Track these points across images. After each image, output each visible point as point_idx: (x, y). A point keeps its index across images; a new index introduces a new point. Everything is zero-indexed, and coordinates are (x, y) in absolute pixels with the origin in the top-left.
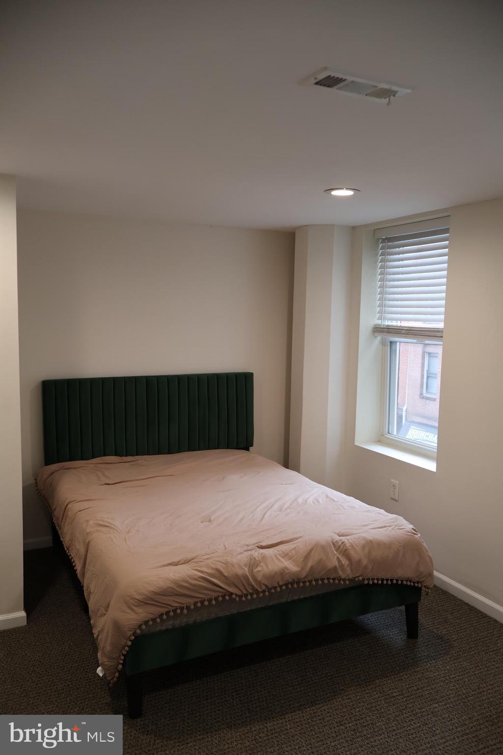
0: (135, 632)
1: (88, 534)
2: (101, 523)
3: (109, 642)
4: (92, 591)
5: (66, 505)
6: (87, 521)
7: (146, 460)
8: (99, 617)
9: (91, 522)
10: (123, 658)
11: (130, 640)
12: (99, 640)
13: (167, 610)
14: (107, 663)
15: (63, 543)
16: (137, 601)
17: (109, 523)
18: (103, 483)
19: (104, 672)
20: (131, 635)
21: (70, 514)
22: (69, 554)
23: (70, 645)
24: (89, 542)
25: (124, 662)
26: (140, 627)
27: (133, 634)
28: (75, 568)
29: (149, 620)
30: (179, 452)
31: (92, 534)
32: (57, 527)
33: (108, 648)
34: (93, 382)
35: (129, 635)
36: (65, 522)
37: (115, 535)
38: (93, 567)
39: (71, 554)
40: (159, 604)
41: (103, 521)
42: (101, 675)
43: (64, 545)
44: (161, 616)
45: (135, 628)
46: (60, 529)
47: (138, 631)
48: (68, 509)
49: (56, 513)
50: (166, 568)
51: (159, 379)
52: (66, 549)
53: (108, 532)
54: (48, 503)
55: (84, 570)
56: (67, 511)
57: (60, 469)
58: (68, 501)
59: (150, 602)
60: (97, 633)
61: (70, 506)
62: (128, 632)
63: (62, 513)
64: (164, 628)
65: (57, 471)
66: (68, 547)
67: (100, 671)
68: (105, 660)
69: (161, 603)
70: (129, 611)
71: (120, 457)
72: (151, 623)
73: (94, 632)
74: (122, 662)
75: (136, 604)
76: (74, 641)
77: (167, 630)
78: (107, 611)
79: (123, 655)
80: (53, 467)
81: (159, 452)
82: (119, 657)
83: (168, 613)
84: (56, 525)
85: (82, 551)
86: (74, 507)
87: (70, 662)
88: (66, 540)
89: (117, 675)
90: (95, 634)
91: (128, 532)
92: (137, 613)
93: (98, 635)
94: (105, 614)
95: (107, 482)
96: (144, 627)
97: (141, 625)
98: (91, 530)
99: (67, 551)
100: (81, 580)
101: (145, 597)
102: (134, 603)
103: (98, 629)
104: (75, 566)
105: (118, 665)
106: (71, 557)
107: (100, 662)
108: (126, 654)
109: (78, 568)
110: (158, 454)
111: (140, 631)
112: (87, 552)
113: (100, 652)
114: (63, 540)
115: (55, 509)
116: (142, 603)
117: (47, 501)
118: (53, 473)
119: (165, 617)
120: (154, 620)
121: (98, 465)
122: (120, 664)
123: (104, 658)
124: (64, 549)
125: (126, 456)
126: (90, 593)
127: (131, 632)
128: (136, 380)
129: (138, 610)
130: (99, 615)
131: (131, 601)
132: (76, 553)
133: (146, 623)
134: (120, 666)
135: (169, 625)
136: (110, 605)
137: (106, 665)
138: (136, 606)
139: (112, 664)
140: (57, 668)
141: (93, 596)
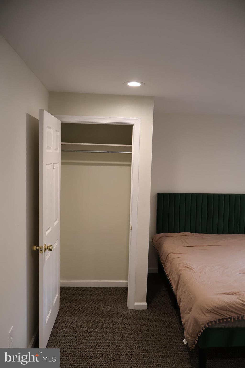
0: (205, 326)
1: (180, 270)
2: (187, 266)
3: (191, 328)
4: (182, 300)
5: (168, 254)
6: (179, 264)
7: (206, 236)
8: (185, 314)
9: (181, 265)
10: (198, 338)
11: (202, 330)
12: (185, 325)
13: (223, 318)
14: (190, 339)
15: (166, 273)
16: (207, 310)
17: (191, 267)
18: (185, 245)
19: (187, 342)
20: (203, 327)
21: (170, 259)
22: (169, 278)
23: (168, 324)
24: (180, 275)
25: (198, 340)
26: (208, 324)
27: (204, 327)
28: (172, 286)
29: (213, 321)
30: (223, 234)
31: (182, 271)
32: (162, 264)
33: (191, 331)
34: (181, 195)
35: (202, 327)
36: (167, 263)
37: (194, 273)
38: (183, 288)
39: (170, 279)
40: (219, 314)
41: (187, 265)
42: (185, 344)
43: (166, 274)
44: (219, 320)
45: (205, 324)
46: (164, 265)
47: (207, 326)
48: (169, 256)
49: (162, 257)
50: (222, 295)
51: (214, 195)
52: (167, 276)
53: (190, 271)
54: (158, 252)
55: (177, 288)
56: (168, 258)
57: (164, 236)
58: (169, 252)
59: (213, 312)
60: (184, 322)
61: (170, 255)
62: (202, 325)
63: (165, 258)
64: (220, 327)
65: (163, 237)
66: (168, 275)
67: (185, 341)
68: (189, 337)
69: (220, 314)
70: (203, 314)
71: (192, 233)
72: (214, 323)
73: (182, 320)
74: (197, 340)
75: (206, 311)
76: (170, 322)
77: (221, 329)
78: (190, 312)
79: (198, 336)
80: (161, 235)
81: (212, 233)
82: (196, 337)
83: (223, 319)
84: (162, 263)
85: (176, 278)
86: (172, 256)
87: (168, 333)
88: (168, 271)
89: (194, 346)
90: (183, 322)
91: (200, 273)
92: (206, 316)
93: (185, 323)
94: (189, 313)
95: (188, 245)
96: (210, 324)
97: (209, 323)
98: (181, 269)
99: (168, 277)
100: (175, 293)
101: (211, 309)
102: (205, 311)
103: (185, 320)
104: (172, 285)
105: (195, 341)
106: (170, 280)
107: (185, 337)
108: (200, 336)
109: (174, 287)
110: (212, 234)
111: (208, 326)
112: (179, 279)
113: (186, 331)
114: (165, 271)
115: (162, 255)
116: (209, 312)
117: (157, 251)
118: (161, 238)
119: (221, 321)
120: (215, 322)
121: (182, 236)
122: (196, 340)
123: (188, 336)
124: (166, 276)
125: (196, 233)
126: (180, 301)
127: (204, 326)
128: (202, 195)
129: (208, 315)
130: (185, 313)
131: (204, 309)
132: (173, 279)
133: (211, 322)
134: (196, 342)
135: (223, 326)
136: (192, 309)
137: (189, 339)
138: (206, 312)
139: (192, 339)
140: (162, 334)
141: (183, 302)
